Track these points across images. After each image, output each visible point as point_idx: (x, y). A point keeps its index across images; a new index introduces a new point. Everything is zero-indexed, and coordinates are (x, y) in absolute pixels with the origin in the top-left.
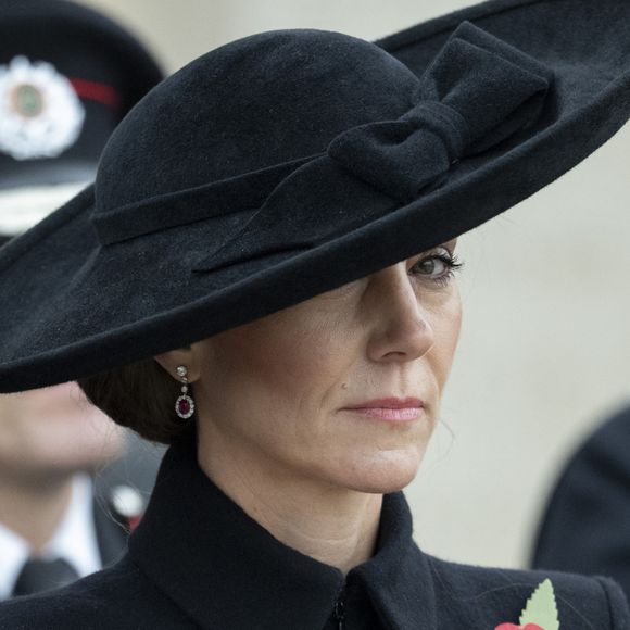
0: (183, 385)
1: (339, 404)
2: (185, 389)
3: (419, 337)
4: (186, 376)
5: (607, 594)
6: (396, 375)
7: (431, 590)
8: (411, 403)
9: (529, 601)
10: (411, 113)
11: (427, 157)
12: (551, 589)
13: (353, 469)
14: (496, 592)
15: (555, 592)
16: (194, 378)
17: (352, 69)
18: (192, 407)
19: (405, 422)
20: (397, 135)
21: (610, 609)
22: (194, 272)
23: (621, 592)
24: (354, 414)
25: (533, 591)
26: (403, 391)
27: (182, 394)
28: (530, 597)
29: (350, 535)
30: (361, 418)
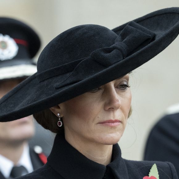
0: (59, 118)
1: (97, 122)
2: (60, 119)
3: (116, 104)
4: (60, 116)
5: (170, 166)
6: (112, 114)
7: (126, 169)
8: (116, 121)
9: (151, 170)
10: (113, 45)
11: (116, 56)
12: (156, 166)
13: (102, 139)
14: (142, 168)
15: (157, 167)
16: (62, 116)
17: (99, 34)
18: (62, 123)
19: (115, 126)
20: (109, 51)
21: (171, 170)
22: (55, 88)
23: (173, 166)
24: (101, 124)
25: (152, 167)
26: (114, 118)
27: (59, 120)
28: (151, 169)
29: (105, 156)
30: (103, 126)
